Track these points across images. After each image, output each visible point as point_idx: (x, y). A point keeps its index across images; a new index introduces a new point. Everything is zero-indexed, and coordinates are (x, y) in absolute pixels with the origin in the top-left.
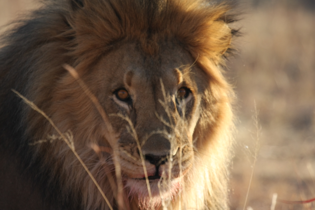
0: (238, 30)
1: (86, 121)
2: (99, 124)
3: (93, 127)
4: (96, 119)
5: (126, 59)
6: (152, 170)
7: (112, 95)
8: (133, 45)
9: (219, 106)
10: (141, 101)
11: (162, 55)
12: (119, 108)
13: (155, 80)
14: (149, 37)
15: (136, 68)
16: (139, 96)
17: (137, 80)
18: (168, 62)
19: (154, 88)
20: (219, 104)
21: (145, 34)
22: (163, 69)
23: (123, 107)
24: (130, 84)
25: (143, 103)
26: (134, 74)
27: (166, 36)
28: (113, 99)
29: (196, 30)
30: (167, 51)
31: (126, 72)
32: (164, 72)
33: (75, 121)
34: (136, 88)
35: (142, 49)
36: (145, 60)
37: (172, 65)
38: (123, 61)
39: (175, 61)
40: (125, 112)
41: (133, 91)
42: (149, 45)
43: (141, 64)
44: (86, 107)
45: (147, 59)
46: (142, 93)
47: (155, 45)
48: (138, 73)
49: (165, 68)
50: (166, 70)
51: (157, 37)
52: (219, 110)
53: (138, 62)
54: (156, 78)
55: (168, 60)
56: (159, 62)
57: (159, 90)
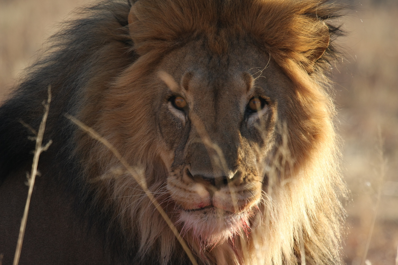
0: (339, 28)
1: (137, 136)
2: (154, 139)
3: (146, 143)
4: (149, 132)
5: (188, 58)
6: (207, 199)
7: (167, 103)
8: (199, 43)
9: (314, 123)
10: (198, 110)
11: (231, 55)
12: (174, 119)
13: (218, 85)
14: (218, 33)
15: (198, 69)
16: (197, 104)
17: (196, 83)
18: (238, 64)
19: (216, 94)
20: (313, 120)
21: (214, 27)
22: (230, 72)
23: (178, 117)
24: (187, 88)
25: (200, 112)
26: (193, 76)
27: (237, 32)
28: (167, 107)
29: (274, 25)
30: (238, 51)
31: (185, 73)
32: (231, 75)
33: (126, 135)
34: (194, 93)
35: (209, 47)
36: (211, 61)
37: (243, 68)
38: (184, 61)
39: (247, 63)
40: (180, 123)
41: (190, 97)
42: (216, 42)
43: (204, 64)
44: (139, 118)
45: (213, 59)
46: (201, 99)
47: (223, 42)
48: (199, 75)
49: (232, 70)
50: (234, 73)
51: (225, 32)
52: (314, 128)
53: (202, 62)
54: (221, 82)
55: (239, 61)
56: (226, 63)
57: (222, 96)
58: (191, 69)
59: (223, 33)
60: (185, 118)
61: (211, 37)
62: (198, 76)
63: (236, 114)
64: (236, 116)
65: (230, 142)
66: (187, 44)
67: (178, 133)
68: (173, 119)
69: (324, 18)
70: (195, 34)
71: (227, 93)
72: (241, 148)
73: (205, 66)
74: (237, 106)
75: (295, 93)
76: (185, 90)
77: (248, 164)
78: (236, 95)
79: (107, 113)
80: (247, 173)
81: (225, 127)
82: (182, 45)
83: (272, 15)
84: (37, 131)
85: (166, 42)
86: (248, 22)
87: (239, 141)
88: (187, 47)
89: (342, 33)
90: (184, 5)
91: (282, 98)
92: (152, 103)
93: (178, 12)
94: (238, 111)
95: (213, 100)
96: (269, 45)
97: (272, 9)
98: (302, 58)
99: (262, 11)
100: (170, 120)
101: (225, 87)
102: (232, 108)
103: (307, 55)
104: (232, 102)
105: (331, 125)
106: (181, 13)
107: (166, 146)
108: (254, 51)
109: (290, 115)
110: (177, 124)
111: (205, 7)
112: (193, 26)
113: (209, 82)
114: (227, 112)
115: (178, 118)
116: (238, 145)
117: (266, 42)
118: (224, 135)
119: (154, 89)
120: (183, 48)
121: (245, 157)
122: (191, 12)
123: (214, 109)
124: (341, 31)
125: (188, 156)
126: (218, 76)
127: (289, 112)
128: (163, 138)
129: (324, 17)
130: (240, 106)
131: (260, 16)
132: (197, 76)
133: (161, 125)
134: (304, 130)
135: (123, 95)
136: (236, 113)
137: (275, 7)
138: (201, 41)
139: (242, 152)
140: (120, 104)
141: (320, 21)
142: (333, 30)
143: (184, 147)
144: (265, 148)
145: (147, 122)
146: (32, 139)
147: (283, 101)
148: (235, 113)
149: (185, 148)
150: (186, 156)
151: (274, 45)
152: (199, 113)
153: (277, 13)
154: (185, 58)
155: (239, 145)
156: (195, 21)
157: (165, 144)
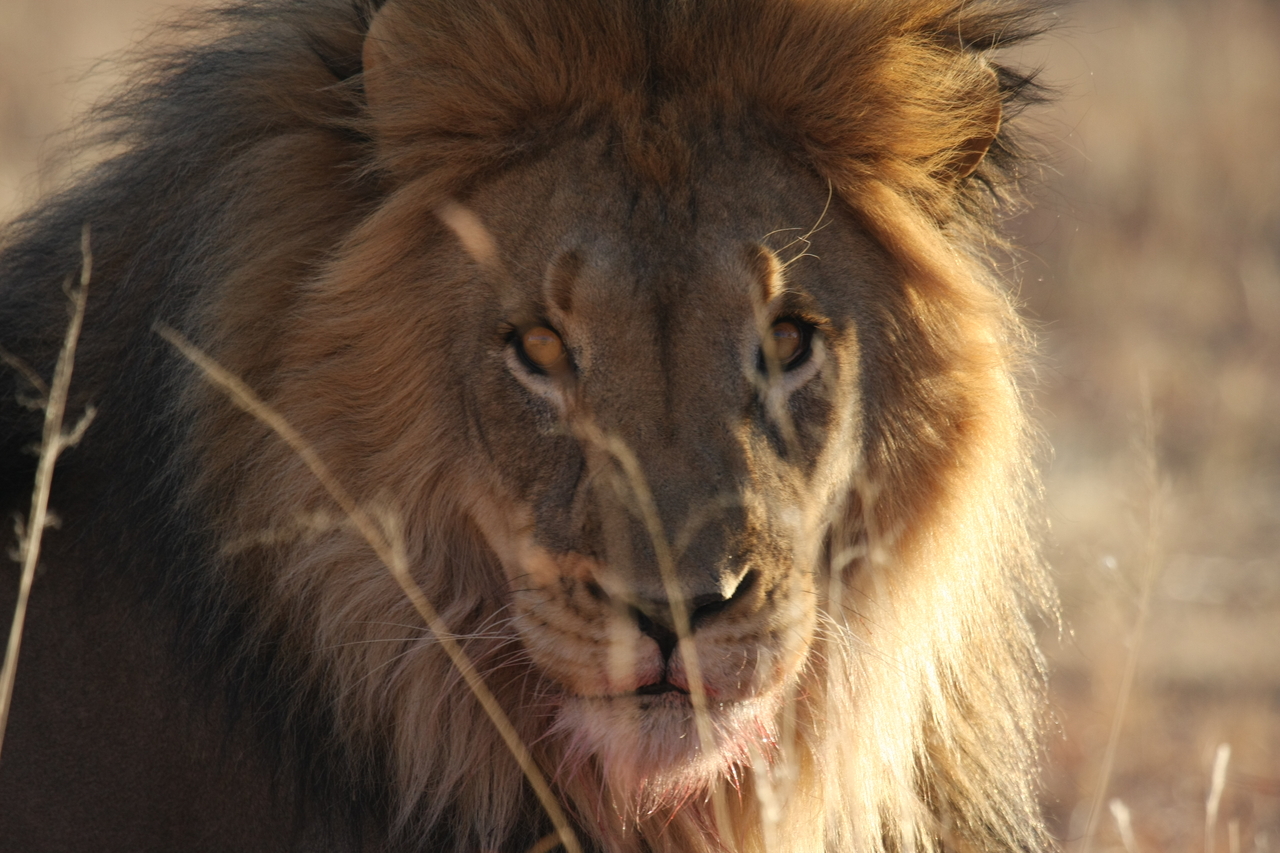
0: (1032, 78)
1: (401, 446)
3: (427, 467)
4: (441, 436)
5: (559, 200)
6: (649, 666)
7: (503, 347)
8: (594, 145)
9: (960, 384)
10: (609, 375)
11: (701, 184)
12: (528, 402)
13: (668, 288)
14: (651, 112)
15: (596, 238)
16: (603, 354)
17: (595, 285)
18: (726, 215)
19: (665, 318)
20: (960, 375)
21: (636, 94)
22: (702, 245)
23: (543, 396)
24: (565, 304)
25: (617, 381)
26: (583, 262)
27: (715, 106)
28: (504, 363)
29: (830, 75)
30: (721, 170)
31: (556, 256)
32: (706, 254)
33: (363, 444)
34: (591, 319)
35: (625, 160)
36: (636, 207)
37: (742, 227)
38: (551, 210)
39: (754, 212)
40: (549, 416)
41: (578, 331)
42: (650, 145)
43: (616, 221)
44: (405, 392)
45: (643, 203)
46: (614, 339)
47: (674, 146)
48: (602, 260)
49: (710, 238)
50: (716, 248)
51: (678, 111)
52: (962, 400)
53: (607, 214)
54: (675, 279)
55: (727, 205)
56: (688, 214)
57: (683, 326)
58: (572, 241)
59: (671, 111)
60: (566, 400)
61: (631, 127)
62: (600, 263)
63: (730, 380)
64: (732, 387)
65: (717, 477)
66: (553, 150)
67: (545, 447)
68: (526, 401)
69: (981, 45)
70: (580, 116)
71: (699, 313)
72: (755, 491)
73: (618, 227)
74: (733, 356)
75: (903, 294)
76: (562, 311)
77: (779, 539)
78: (725, 321)
79: (300, 379)
80: (777, 574)
81: (699, 427)
82: (537, 154)
83: (822, 43)
84: (48, 383)
85: (479, 143)
86: (750, 71)
87: (746, 469)
88: (556, 163)
89: (1041, 94)
90: (537, 25)
91: (865, 314)
92: (447, 346)
93: (520, 49)
94: (737, 369)
95: (656, 339)
96: (818, 143)
97: (822, 25)
98: (919, 177)
99: (791, 33)
100: (517, 403)
101: (689, 296)
102: (718, 364)
103: (930, 167)
104: (715, 343)
105: (1010, 390)
106: (528, 48)
107: (503, 484)
108: (771, 167)
109: (890, 368)
110: (538, 417)
111: (604, 31)
112: (567, 89)
113: (637, 281)
114: (701, 377)
115: (540, 398)
116: (742, 483)
117: (808, 135)
118: (697, 455)
119: (452, 299)
120: (543, 163)
121: (769, 518)
122: (561, 46)
123: (659, 369)
124: (1037, 86)
125: (588, 528)
126: (665, 259)
127: (887, 358)
128: (492, 458)
129: (983, 41)
130: (739, 354)
131: (786, 48)
132: (596, 262)
133: (482, 420)
134: (931, 411)
135: (347, 319)
136: (731, 377)
137: (833, 16)
138: (601, 141)
139: (760, 504)
140: (339, 348)
141: (969, 57)
142: (1014, 85)
143: (572, 495)
144: (822, 479)
145: (436, 405)
146: (31, 404)
147: (867, 322)
148: (726, 380)
149: (576, 498)
150: (580, 525)
151: (836, 143)
152: (613, 382)
153: (837, 36)
154: (552, 200)
155: (746, 483)
156: (573, 76)
157: (501, 477)
